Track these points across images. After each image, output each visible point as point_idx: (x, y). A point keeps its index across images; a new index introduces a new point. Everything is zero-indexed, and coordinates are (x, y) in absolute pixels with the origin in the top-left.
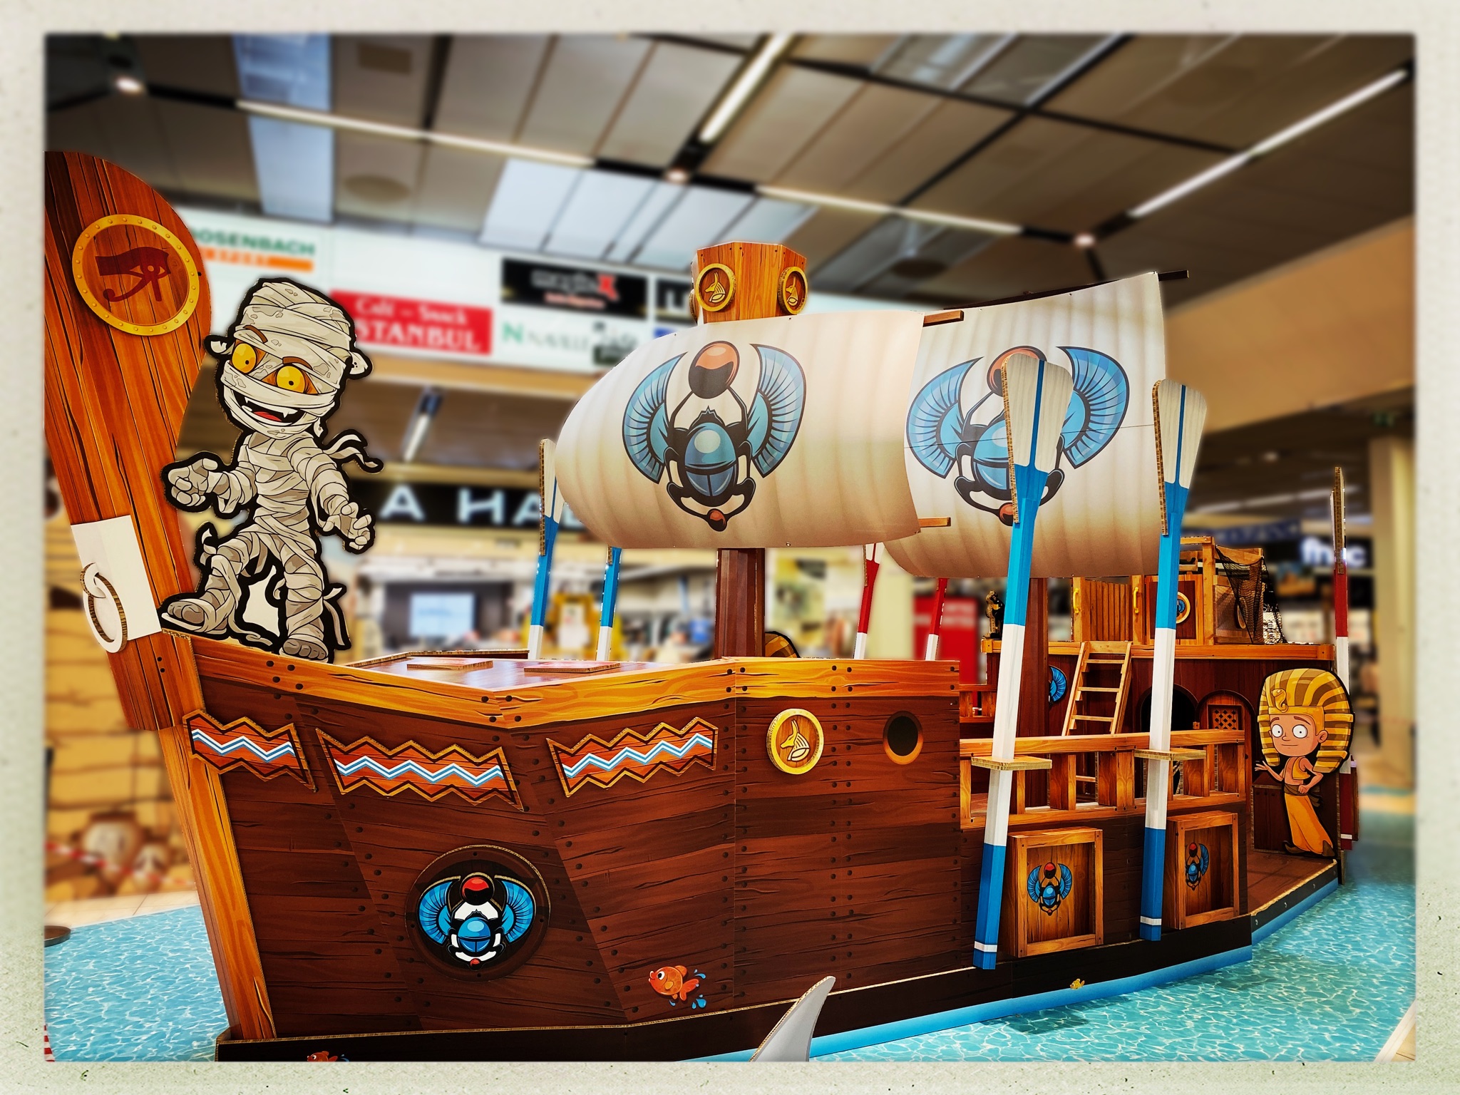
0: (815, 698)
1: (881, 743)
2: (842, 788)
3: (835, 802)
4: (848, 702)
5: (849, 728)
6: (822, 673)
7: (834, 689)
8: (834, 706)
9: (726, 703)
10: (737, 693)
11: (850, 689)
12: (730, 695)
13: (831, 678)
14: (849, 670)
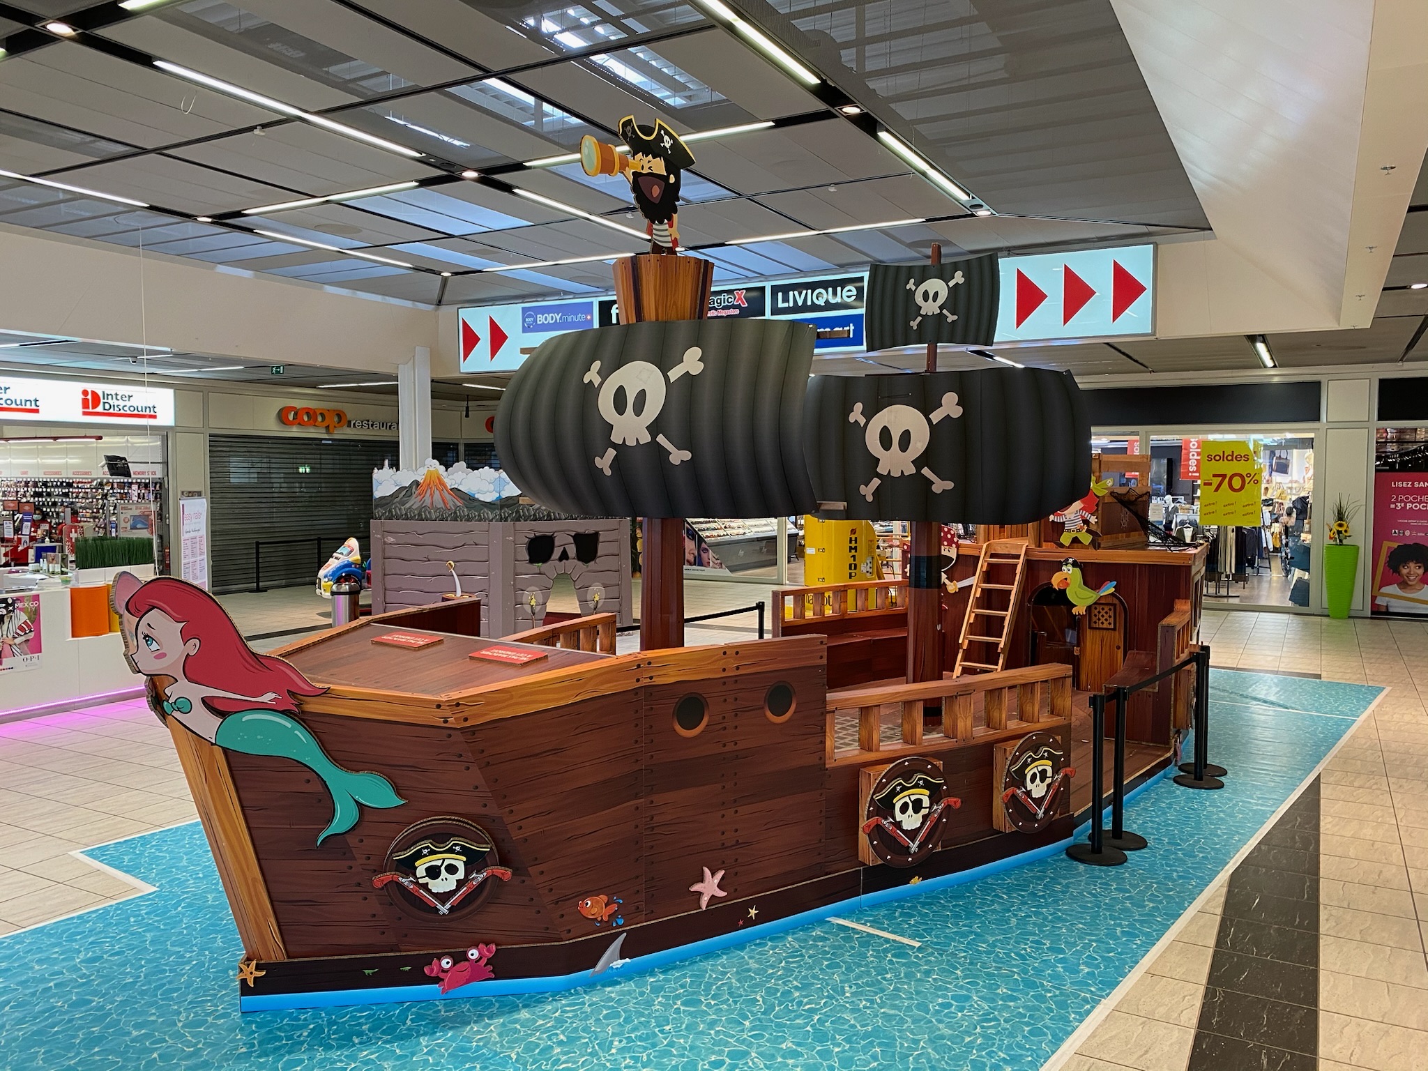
0: (709, 679)
1: (763, 708)
2: (730, 747)
3: (724, 758)
4: (736, 679)
5: (736, 699)
6: (716, 658)
7: (724, 670)
8: (724, 684)
9: (636, 691)
10: (645, 682)
11: (738, 668)
12: (639, 685)
13: (721, 662)
14: (737, 653)
